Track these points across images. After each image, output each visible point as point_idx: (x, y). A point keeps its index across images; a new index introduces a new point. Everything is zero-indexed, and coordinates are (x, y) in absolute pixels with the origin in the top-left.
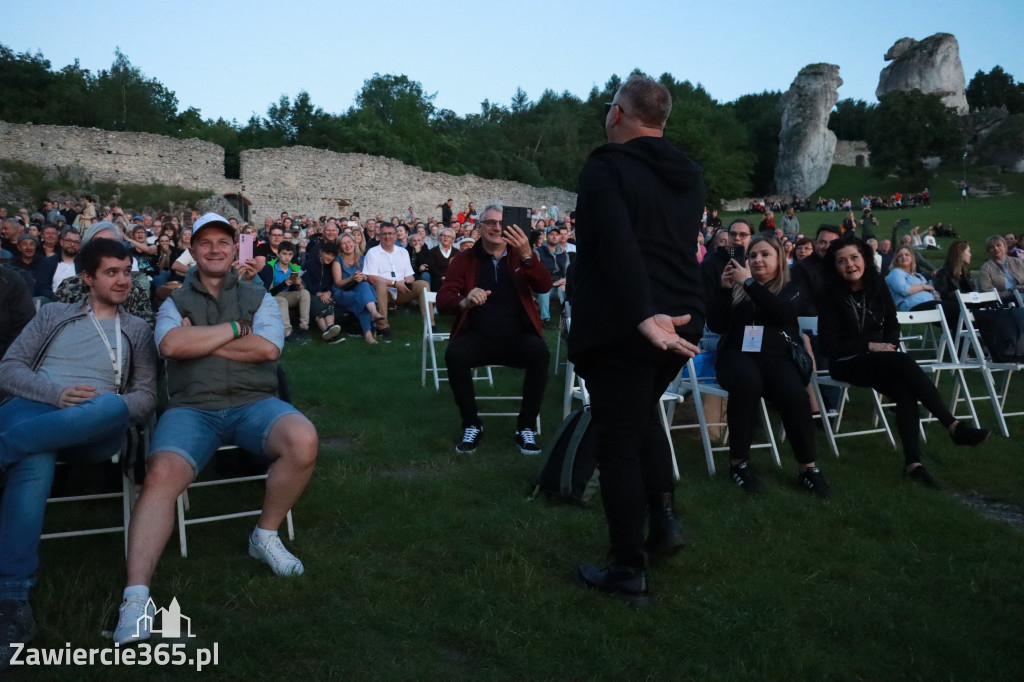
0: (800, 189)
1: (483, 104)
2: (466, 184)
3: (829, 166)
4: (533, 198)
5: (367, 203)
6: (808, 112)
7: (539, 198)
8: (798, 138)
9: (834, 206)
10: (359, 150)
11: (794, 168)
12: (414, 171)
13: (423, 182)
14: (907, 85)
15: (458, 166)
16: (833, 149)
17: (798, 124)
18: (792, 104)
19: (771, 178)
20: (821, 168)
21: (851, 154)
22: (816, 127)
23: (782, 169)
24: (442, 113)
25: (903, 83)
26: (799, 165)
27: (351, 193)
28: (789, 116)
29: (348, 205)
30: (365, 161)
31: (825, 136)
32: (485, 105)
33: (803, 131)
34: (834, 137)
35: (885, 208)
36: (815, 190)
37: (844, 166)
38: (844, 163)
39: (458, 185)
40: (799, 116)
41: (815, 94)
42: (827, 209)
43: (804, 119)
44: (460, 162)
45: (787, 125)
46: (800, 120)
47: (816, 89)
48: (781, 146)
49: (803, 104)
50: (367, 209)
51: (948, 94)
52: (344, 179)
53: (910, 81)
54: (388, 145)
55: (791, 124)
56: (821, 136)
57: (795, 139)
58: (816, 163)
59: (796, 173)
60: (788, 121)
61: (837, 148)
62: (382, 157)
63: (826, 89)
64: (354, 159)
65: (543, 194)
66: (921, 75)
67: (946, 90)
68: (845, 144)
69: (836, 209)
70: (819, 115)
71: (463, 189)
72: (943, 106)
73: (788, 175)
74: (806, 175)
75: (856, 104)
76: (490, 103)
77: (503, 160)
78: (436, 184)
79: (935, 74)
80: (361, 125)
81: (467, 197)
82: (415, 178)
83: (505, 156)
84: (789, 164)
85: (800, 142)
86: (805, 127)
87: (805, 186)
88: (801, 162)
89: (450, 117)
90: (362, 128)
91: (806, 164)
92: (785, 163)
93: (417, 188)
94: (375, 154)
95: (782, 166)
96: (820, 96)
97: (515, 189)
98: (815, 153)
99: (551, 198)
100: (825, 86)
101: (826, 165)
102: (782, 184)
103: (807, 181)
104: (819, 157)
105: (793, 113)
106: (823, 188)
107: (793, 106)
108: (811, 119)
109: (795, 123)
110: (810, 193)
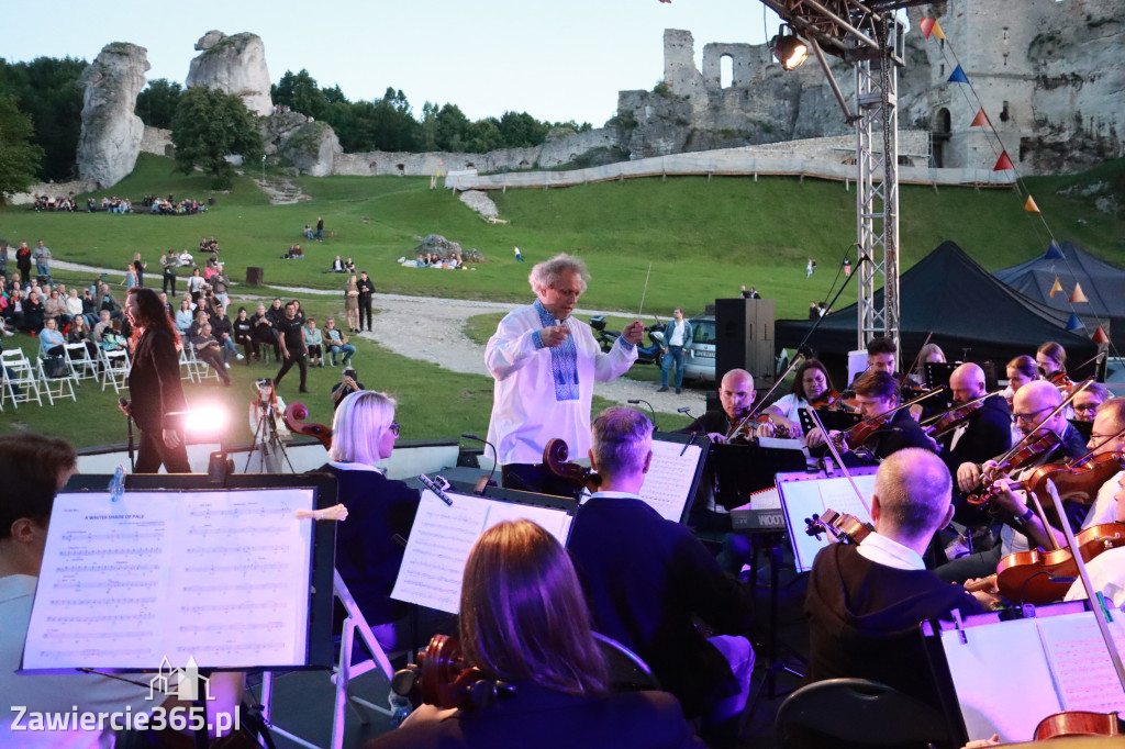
0: (103, 175)
3: (136, 154)
6: (113, 94)
8: (101, 120)
9: (126, 208)
11: (97, 153)
14: (216, 79)
16: (140, 136)
17: (101, 106)
18: (94, 82)
19: (75, 158)
20: (127, 155)
21: (160, 142)
22: (121, 111)
23: (84, 151)
25: (213, 77)
26: (102, 150)
28: (92, 95)
31: (131, 121)
33: (107, 113)
34: (141, 123)
35: (173, 213)
36: (120, 178)
37: (153, 154)
38: (153, 151)
40: (102, 97)
41: (120, 75)
42: (118, 211)
43: (108, 101)
45: (90, 104)
46: (104, 102)
47: (121, 70)
48: (83, 126)
49: (107, 84)
51: (254, 93)
53: (219, 75)
55: (94, 104)
56: (127, 122)
57: (98, 121)
58: (121, 150)
59: (100, 158)
60: (90, 100)
61: (145, 135)
63: (132, 72)
66: (229, 72)
67: (253, 89)
68: (154, 132)
69: (127, 212)
70: (124, 99)
72: (244, 107)
73: (90, 160)
74: (110, 162)
75: (170, 85)
79: (243, 72)
84: (91, 147)
85: (102, 126)
86: (109, 110)
87: (109, 172)
88: (104, 148)
91: (110, 150)
92: (87, 146)
95: (84, 149)
96: (126, 80)
98: (120, 139)
100: (131, 68)
101: (132, 152)
102: (84, 168)
103: (111, 168)
104: (125, 144)
105: (97, 92)
106: (128, 176)
107: (96, 85)
108: (115, 102)
109: (98, 104)
110: (114, 182)
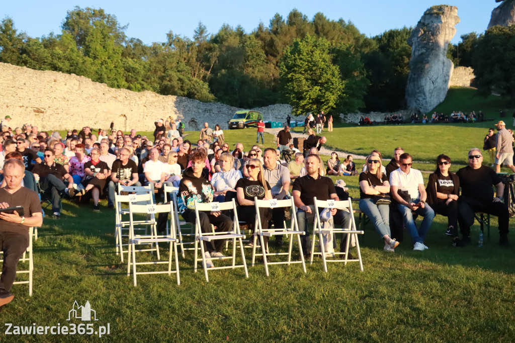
0: (422, 105)
1: (168, 34)
2: (144, 98)
3: (447, 87)
4: (200, 111)
5: (59, 111)
6: (431, 44)
7: (205, 111)
10: (55, 68)
11: (418, 89)
12: (103, 87)
13: (108, 96)
15: (141, 84)
16: (451, 74)
17: (422, 54)
19: (404, 96)
20: (440, 88)
21: (466, 77)
22: (437, 56)
23: (410, 89)
24: (131, 41)
26: (422, 86)
27: (44, 103)
28: (416, 48)
29: (43, 112)
30: (59, 78)
31: (444, 63)
32: (170, 36)
33: (426, 59)
34: (452, 64)
36: (435, 106)
37: (460, 88)
38: (461, 85)
39: (137, 99)
40: (423, 47)
41: (436, 30)
43: (427, 51)
44: (143, 80)
45: (414, 54)
46: (424, 51)
47: (437, 26)
50: (60, 116)
52: (40, 91)
54: (80, 65)
55: (417, 53)
56: (441, 64)
57: (419, 65)
58: (436, 85)
59: (420, 92)
60: (415, 52)
61: (455, 73)
62: (73, 75)
63: (445, 26)
64: (49, 75)
65: (209, 108)
68: (461, 70)
70: (439, 47)
71: (141, 102)
73: (414, 94)
74: (427, 94)
75: (478, 37)
76: (174, 34)
77: (180, 80)
78: (119, 98)
80: (57, 48)
81: (145, 108)
82: (101, 93)
83: (181, 77)
84: (414, 85)
85: (422, 69)
86: (428, 56)
87: (426, 102)
88: (423, 84)
89: (138, 44)
90: (58, 50)
91: (427, 85)
92: (412, 85)
93: (103, 101)
94: (69, 72)
95: (410, 87)
96: (441, 33)
97: (185, 103)
98: (435, 77)
99: (215, 111)
100: (445, 23)
101: (443, 86)
102: (410, 101)
103: (428, 99)
104: (438, 80)
105: (419, 45)
106: (440, 104)
107: (419, 40)
108: (432, 49)
109: (420, 53)
110: (430, 109)
